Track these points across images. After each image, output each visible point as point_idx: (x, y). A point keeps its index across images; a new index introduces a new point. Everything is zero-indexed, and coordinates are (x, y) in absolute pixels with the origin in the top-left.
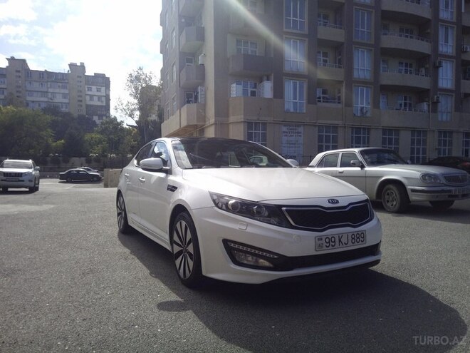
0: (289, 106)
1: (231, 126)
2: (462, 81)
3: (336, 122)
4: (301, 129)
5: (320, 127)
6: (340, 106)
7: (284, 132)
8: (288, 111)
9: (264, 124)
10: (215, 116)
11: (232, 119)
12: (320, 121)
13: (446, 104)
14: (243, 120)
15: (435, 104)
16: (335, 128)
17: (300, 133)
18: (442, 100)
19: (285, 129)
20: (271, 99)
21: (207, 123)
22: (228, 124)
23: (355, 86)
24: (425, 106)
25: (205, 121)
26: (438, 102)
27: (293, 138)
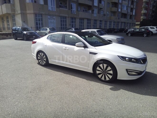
0: (50, 8)
1: (28, 15)
2: (100, 4)
3: (66, 15)
4: (55, 17)
5: (61, 17)
6: (67, 9)
7: (49, 18)
8: (50, 10)
9: (42, 15)
10: (21, 10)
11: (28, 12)
12: (61, 15)
13: (96, 11)
14: (33, 13)
15: (93, 11)
16: (66, 17)
17: (54, 19)
18: (95, 9)
19: (49, 17)
20: (43, 5)
21: (16, 13)
22: (26, 14)
23: (71, 2)
24: (90, 11)
25: (15, 12)
26: (94, 10)
27: (52, 21)
